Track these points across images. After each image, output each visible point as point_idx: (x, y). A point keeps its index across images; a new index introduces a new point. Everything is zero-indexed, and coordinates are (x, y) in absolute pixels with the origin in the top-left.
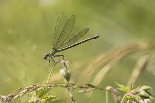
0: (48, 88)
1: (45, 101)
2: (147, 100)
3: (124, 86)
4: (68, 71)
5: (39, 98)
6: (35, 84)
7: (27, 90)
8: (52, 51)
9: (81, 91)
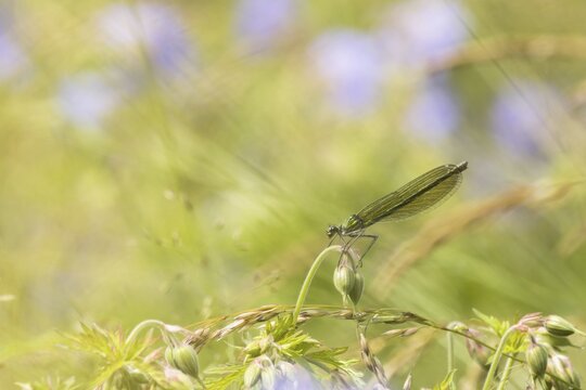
0: (300, 319)
1: (291, 348)
2: (560, 360)
3: (496, 320)
4: (358, 276)
5: (275, 341)
6: (265, 307)
7: (242, 321)
8: (350, 222)
9: (393, 331)
